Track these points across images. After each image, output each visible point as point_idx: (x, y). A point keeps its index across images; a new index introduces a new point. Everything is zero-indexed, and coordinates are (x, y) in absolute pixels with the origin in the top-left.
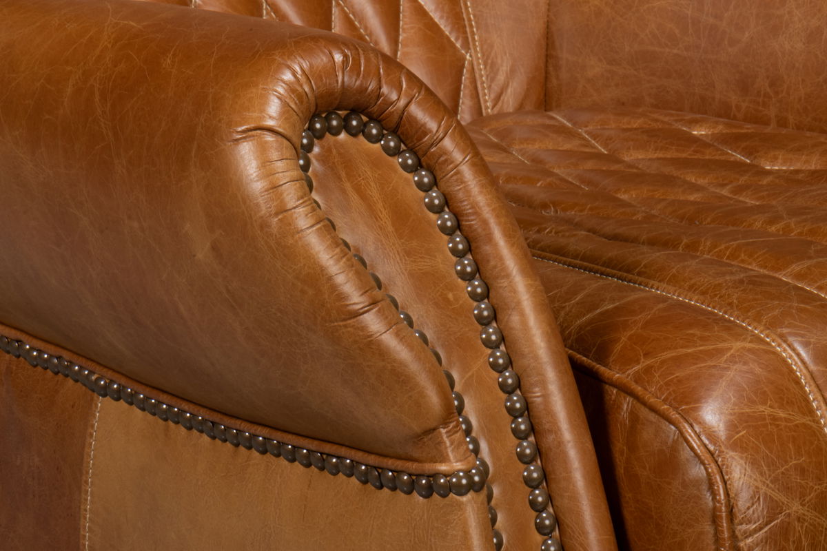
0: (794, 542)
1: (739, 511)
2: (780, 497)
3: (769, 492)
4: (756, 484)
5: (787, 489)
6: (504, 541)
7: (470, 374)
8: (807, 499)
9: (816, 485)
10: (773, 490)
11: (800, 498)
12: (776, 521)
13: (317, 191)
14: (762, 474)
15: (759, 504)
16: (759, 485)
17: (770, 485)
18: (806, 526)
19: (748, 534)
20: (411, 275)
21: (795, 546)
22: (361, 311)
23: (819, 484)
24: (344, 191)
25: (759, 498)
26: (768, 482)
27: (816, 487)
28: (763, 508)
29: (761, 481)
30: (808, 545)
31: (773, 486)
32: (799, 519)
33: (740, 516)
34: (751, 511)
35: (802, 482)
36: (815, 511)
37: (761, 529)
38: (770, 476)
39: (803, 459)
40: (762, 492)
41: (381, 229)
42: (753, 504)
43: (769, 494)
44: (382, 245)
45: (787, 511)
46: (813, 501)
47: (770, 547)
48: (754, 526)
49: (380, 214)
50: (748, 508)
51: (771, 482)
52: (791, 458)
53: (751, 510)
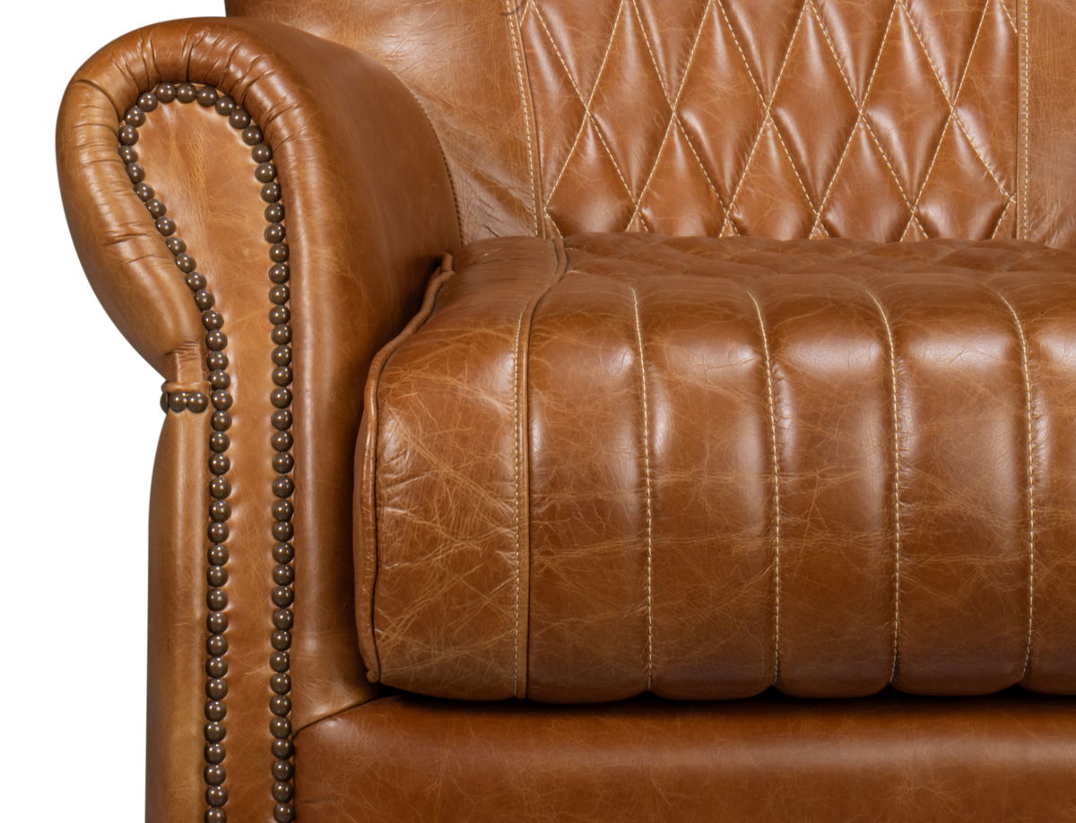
0: (439, 501)
1: (384, 459)
2: (429, 456)
3: (418, 449)
4: (405, 438)
5: (440, 451)
6: (231, 466)
7: (242, 319)
8: (463, 465)
9: (477, 454)
10: (423, 448)
11: (453, 463)
12: (420, 478)
13: (141, 144)
14: (414, 431)
15: (405, 457)
16: (409, 440)
17: (421, 443)
18: (457, 491)
19: (390, 484)
20: (209, 227)
21: (440, 505)
22: (117, 239)
23: (481, 455)
24: (166, 147)
25: (405, 453)
26: (420, 440)
27: (478, 457)
28: (407, 462)
29: (412, 437)
30: (457, 508)
31: (424, 445)
32: (448, 481)
33: (384, 465)
34: (394, 462)
35: (461, 449)
36: (472, 478)
37: (402, 481)
38: (423, 435)
39: (470, 429)
40: (409, 448)
41: (191, 183)
42: (397, 456)
43: (417, 451)
44: (188, 196)
45: (435, 471)
46: (470, 469)
47: (411, 500)
48: (396, 477)
49: (196, 171)
50: (392, 459)
51: (423, 441)
52: (455, 425)
53: (396, 460)
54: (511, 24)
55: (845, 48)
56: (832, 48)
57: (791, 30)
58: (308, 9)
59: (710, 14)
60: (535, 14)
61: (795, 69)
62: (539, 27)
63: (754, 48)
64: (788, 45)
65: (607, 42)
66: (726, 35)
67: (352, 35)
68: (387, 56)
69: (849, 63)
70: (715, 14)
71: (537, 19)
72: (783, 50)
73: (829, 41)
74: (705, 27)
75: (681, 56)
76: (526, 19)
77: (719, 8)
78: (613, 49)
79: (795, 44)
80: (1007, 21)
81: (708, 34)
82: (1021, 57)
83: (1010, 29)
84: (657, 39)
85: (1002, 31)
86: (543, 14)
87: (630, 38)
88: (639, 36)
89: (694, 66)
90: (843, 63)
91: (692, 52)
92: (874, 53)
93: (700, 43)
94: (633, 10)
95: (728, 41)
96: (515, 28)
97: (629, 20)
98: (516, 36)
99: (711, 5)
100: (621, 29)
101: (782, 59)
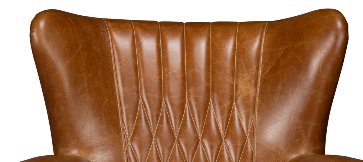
54: (124, 149)
55: (209, 154)
56: (206, 154)
57: (196, 150)
58: (71, 146)
59: (175, 145)
60: (130, 146)
61: (196, 160)
62: (131, 149)
63: (186, 154)
64: (195, 154)
65: (148, 153)
66: (179, 151)
67: (82, 152)
68: (91, 158)
69: (210, 158)
70: (176, 146)
71: (131, 147)
72: (193, 155)
73: (205, 153)
74: (173, 149)
75: (167, 157)
76: (128, 147)
77: (177, 144)
78: (150, 155)
79: (196, 153)
80: (251, 147)
81: (174, 151)
82: (254, 157)
83: (252, 150)
84: (161, 153)
85: (250, 149)
86: (132, 146)
87: (154, 152)
88: (156, 152)
89: (170, 159)
90: (208, 158)
91: (170, 156)
92: (216, 156)
93: (172, 153)
94: (155, 145)
95: (179, 153)
96: (125, 150)
97: (154, 148)
98: (125, 152)
99: (175, 143)
100: (152, 150)
101: (193, 157)
